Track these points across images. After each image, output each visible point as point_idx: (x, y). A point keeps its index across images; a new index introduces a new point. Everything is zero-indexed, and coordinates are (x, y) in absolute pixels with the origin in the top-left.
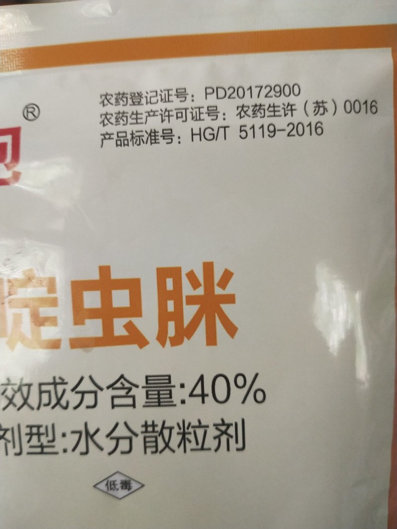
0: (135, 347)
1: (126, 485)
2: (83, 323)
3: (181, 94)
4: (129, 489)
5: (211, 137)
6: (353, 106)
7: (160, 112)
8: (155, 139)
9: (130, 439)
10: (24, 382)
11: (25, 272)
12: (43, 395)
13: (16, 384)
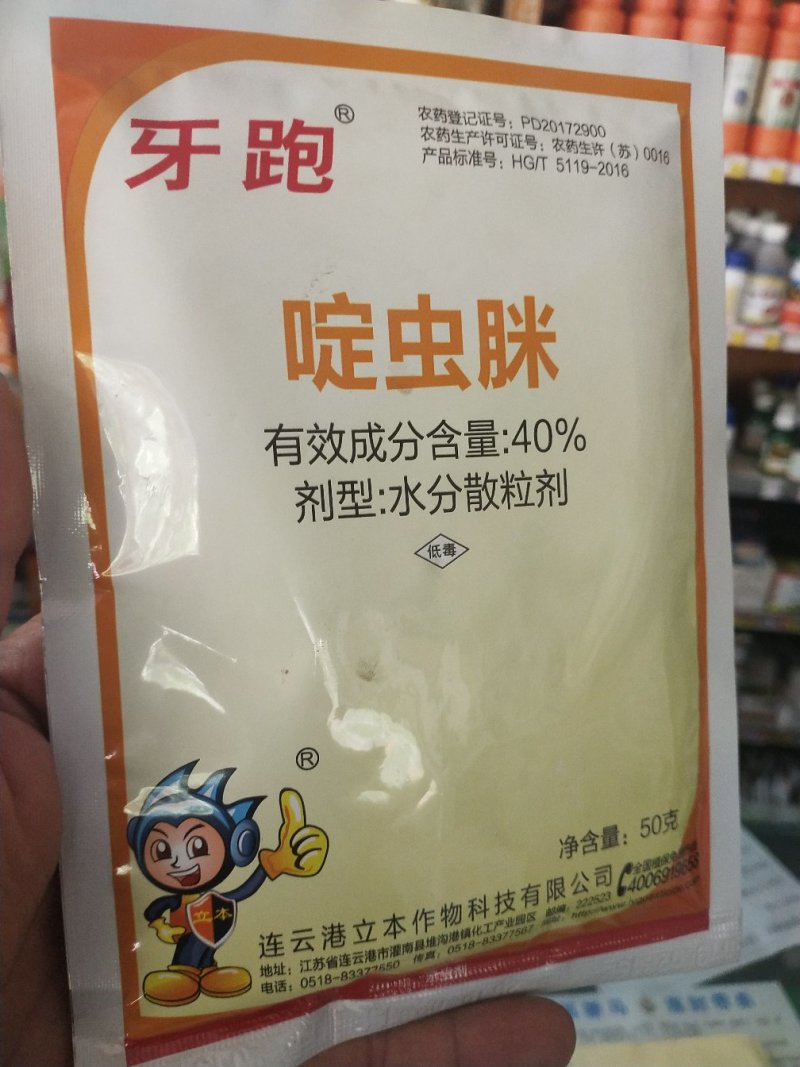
0: (456, 388)
1: (449, 550)
2: (400, 359)
3: (499, 119)
4: (452, 555)
5: (531, 166)
6: (651, 154)
7: (481, 134)
8: (478, 161)
9: (453, 494)
10: (335, 429)
11: (336, 296)
12: (357, 444)
13: (325, 431)
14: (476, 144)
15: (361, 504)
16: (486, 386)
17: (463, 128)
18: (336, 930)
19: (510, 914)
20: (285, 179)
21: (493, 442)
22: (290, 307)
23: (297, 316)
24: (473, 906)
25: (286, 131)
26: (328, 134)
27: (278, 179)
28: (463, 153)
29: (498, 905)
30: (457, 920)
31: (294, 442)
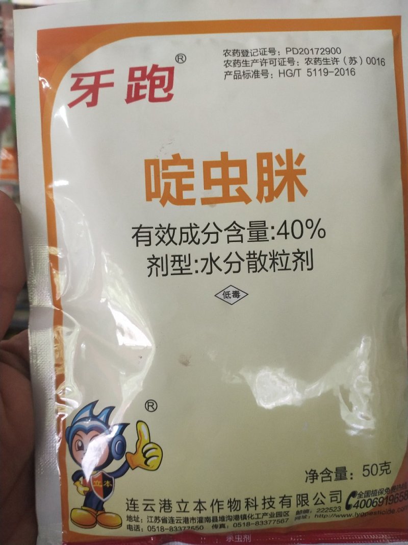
0: (243, 203)
1: (236, 294)
2: (210, 188)
3: (272, 51)
4: (238, 297)
5: (291, 75)
6: (371, 61)
7: (260, 60)
8: (257, 75)
9: (239, 263)
10: (171, 227)
11: (173, 156)
12: (183, 235)
13: (165, 228)
14: (257, 67)
15: (184, 267)
16: (261, 201)
17: (249, 59)
18: (167, 502)
19: (271, 510)
20: (147, 97)
21: (265, 233)
22: (148, 163)
23: (152, 167)
24: (248, 502)
25: (148, 71)
26: (171, 70)
27: (144, 96)
28: (249, 72)
29: (264, 504)
30: (238, 508)
31: (148, 234)
